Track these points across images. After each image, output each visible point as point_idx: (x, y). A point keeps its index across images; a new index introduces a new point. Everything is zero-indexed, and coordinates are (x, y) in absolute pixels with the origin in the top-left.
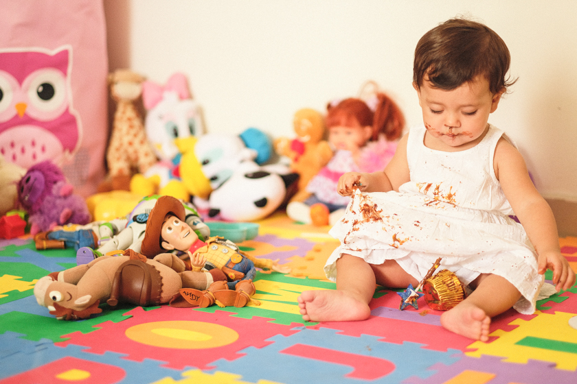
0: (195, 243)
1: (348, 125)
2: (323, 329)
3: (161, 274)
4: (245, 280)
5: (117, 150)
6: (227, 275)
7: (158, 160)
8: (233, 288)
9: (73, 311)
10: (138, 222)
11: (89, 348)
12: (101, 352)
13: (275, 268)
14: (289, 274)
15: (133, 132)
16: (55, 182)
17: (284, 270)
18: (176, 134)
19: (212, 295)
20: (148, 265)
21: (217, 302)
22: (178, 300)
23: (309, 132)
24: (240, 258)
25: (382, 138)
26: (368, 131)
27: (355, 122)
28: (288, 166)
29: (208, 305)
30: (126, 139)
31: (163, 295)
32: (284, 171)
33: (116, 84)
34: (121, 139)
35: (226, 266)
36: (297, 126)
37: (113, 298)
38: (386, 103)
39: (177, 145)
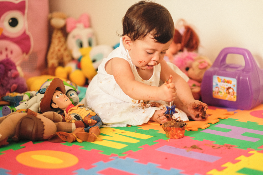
2: (128, 158)
4: (95, 126)
7: (73, 59)
8: (88, 131)
10: (41, 93)
15: (61, 44)
16: (10, 70)
18: (81, 46)
19: (74, 135)
21: (78, 140)
29: (72, 141)
30: (57, 48)
31: (44, 135)
34: (54, 48)
35: (87, 116)
37: (16, 137)
38: (189, 31)
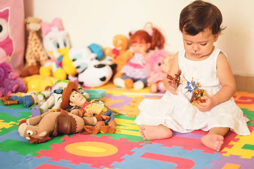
0: (85, 103)
1: (141, 43)
2: (154, 144)
3: (76, 120)
5: (30, 54)
6: (102, 118)
7: (49, 58)
8: (106, 124)
9: (38, 139)
11: (52, 158)
12: (58, 160)
13: (120, 112)
14: (126, 115)
15: (37, 45)
16: (9, 73)
17: (124, 113)
18: (58, 47)
19: (99, 128)
20: (69, 116)
21: (101, 131)
22: (83, 131)
23: (121, 45)
24: (107, 109)
25: (157, 49)
26: (149, 45)
27: (144, 41)
28: (111, 60)
29: (97, 133)
30: (34, 49)
31: (77, 129)
32: (110, 63)
33: (29, 23)
34: (32, 49)
35: (101, 113)
36: (115, 43)
37: (55, 132)
38: (157, 32)
39: (59, 52)
